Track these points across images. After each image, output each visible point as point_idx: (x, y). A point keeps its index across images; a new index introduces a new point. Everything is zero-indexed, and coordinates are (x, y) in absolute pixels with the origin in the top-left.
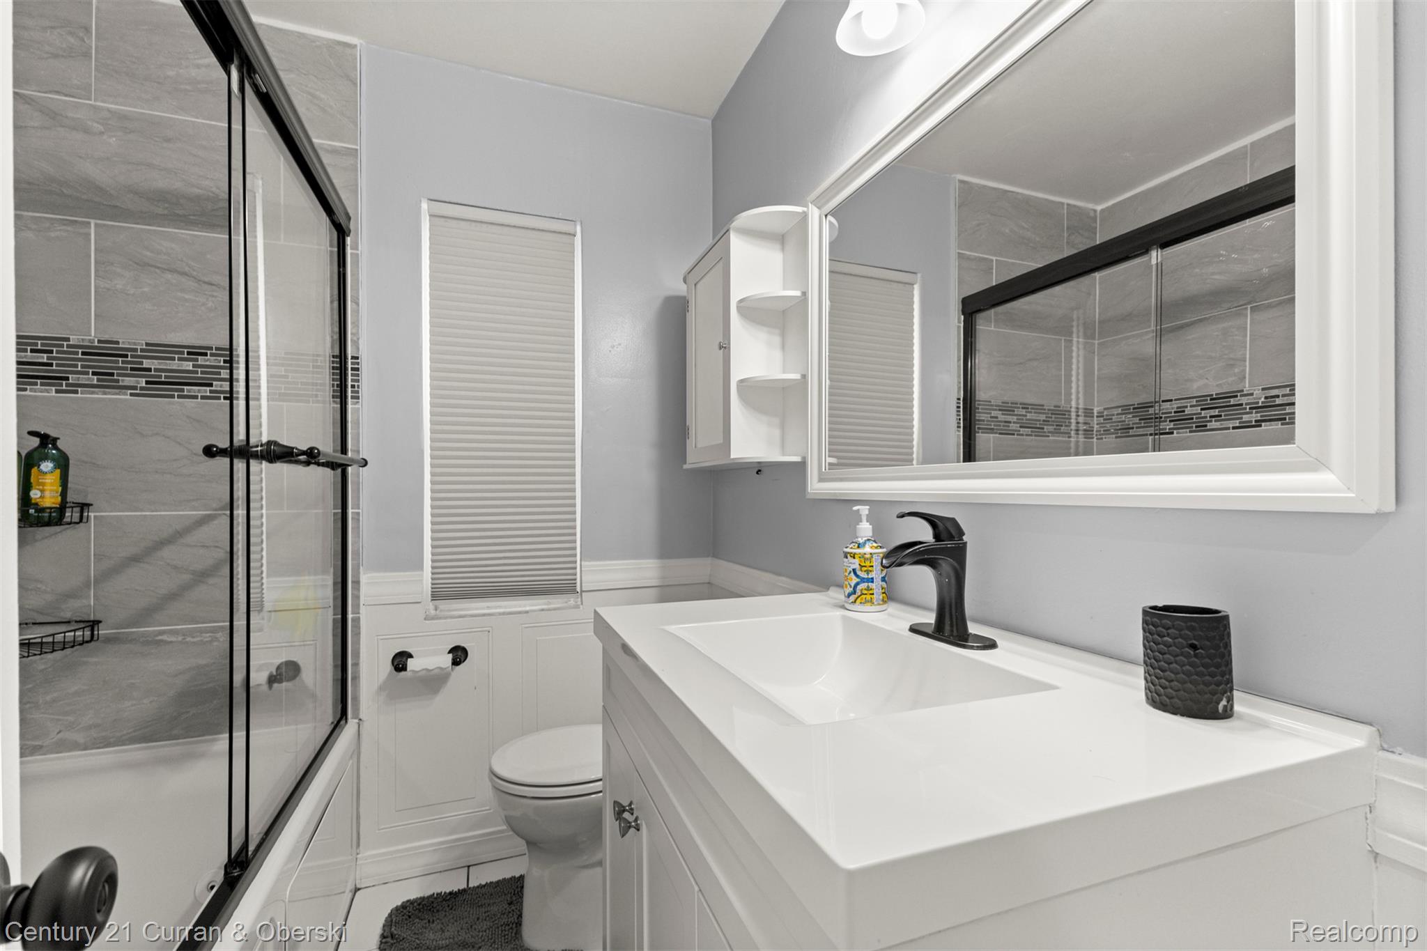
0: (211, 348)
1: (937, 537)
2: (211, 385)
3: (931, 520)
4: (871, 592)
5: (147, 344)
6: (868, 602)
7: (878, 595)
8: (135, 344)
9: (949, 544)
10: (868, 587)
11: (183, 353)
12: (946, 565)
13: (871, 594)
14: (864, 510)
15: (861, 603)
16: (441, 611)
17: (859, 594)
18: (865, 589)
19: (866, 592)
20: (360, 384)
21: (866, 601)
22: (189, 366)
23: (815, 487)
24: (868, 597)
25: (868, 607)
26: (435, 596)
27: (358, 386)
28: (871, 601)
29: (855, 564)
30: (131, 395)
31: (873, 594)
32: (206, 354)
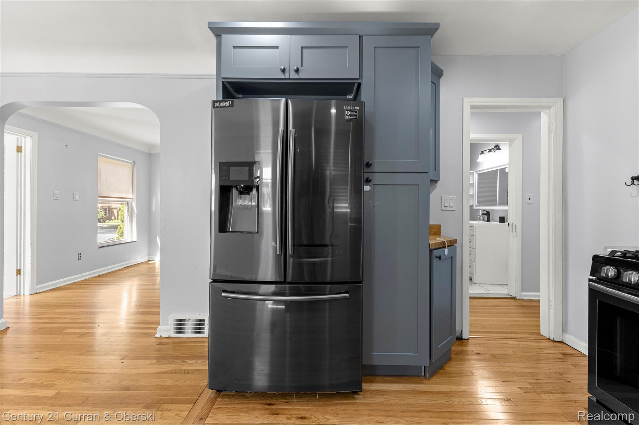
1: (487, 212)
3: (486, 211)
7: (482, 220)
9: (488, 213)
10: (481, 218)
12: (488, 215)
14: (481, 210)
23: (475, 208)
29: (479, 216)
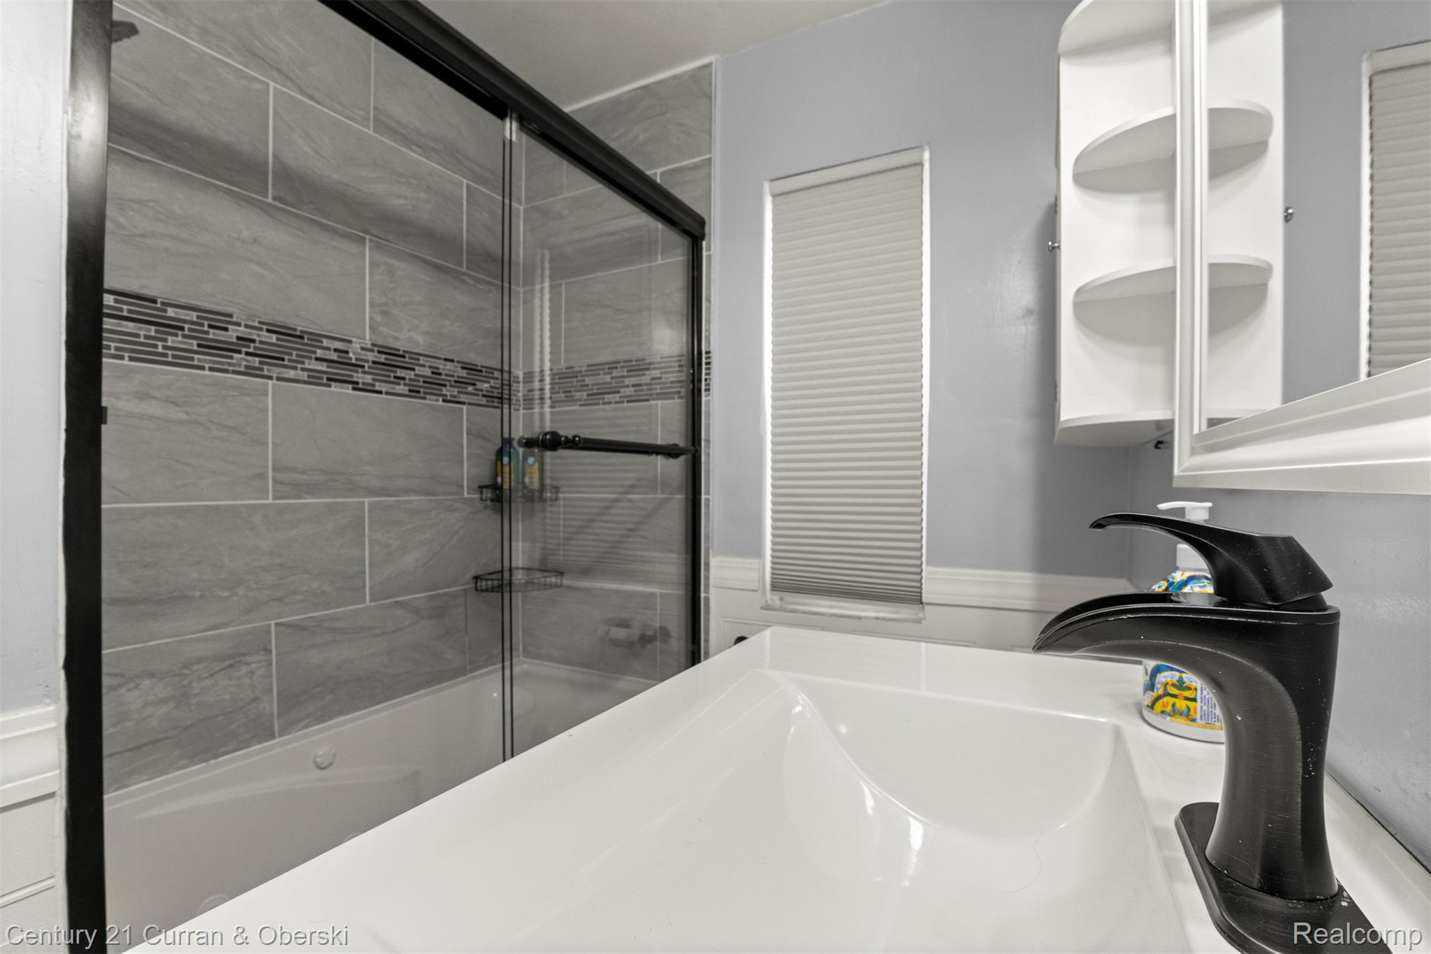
0: (618, 362)
2: (619, 392)
4: (1187, 694)
5: (589, 366)
6: (1181, 714)
8: (581, 367)
10: (1181, 681)
11: (604, 369)
13: (1187, 699)
15: (1163, 712)
16: (787, 603)
17: (1161, 692)
18: (1173, 685)
19: (1175, 691)
20: (711, 377)
21: (1175, 713)
22: (607, 378)
23: (1185, 465)
24: (1181, 704)
25: (1179, 725)
26: (775, 587)
27: (710, 379)
28: (1188, 716)
30: (581, 405)
31: (1194, 700)
32: (616, 368)
